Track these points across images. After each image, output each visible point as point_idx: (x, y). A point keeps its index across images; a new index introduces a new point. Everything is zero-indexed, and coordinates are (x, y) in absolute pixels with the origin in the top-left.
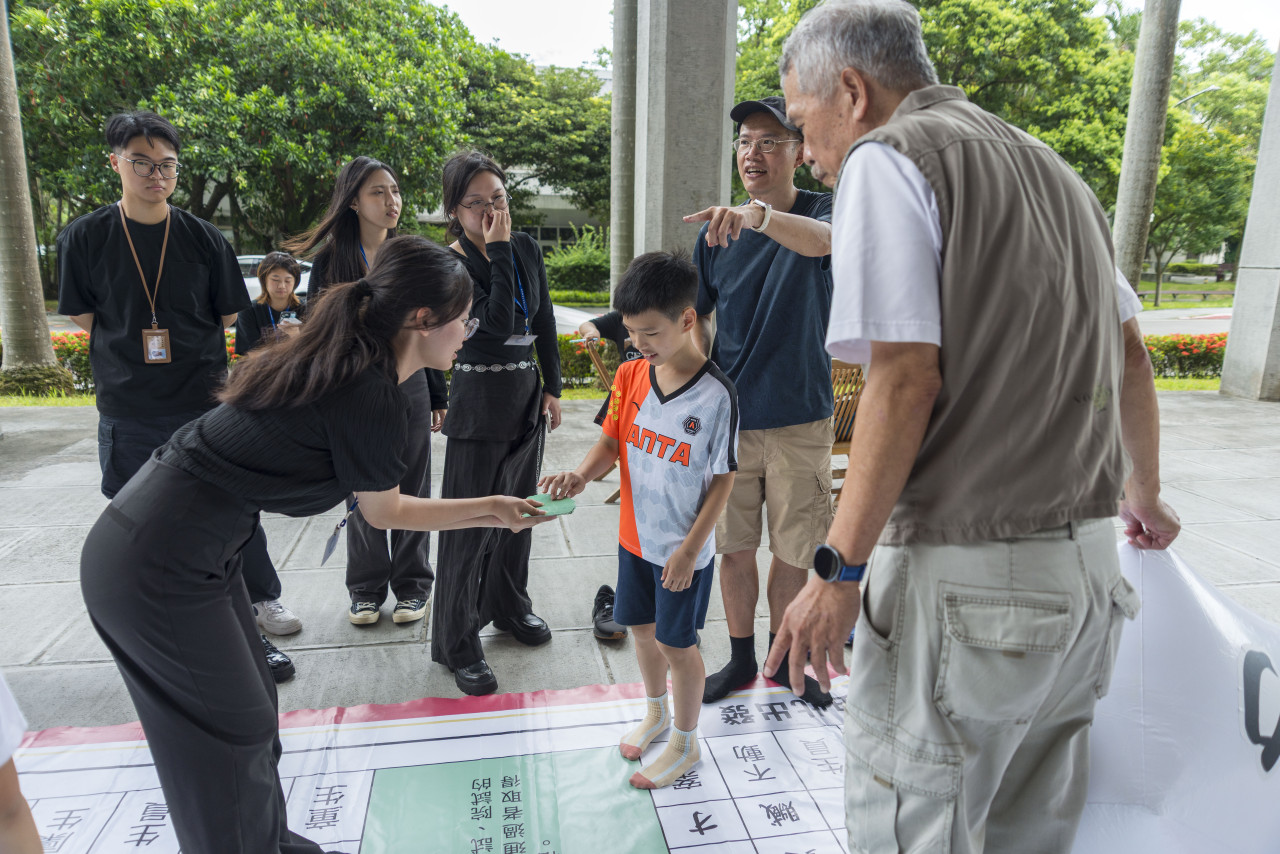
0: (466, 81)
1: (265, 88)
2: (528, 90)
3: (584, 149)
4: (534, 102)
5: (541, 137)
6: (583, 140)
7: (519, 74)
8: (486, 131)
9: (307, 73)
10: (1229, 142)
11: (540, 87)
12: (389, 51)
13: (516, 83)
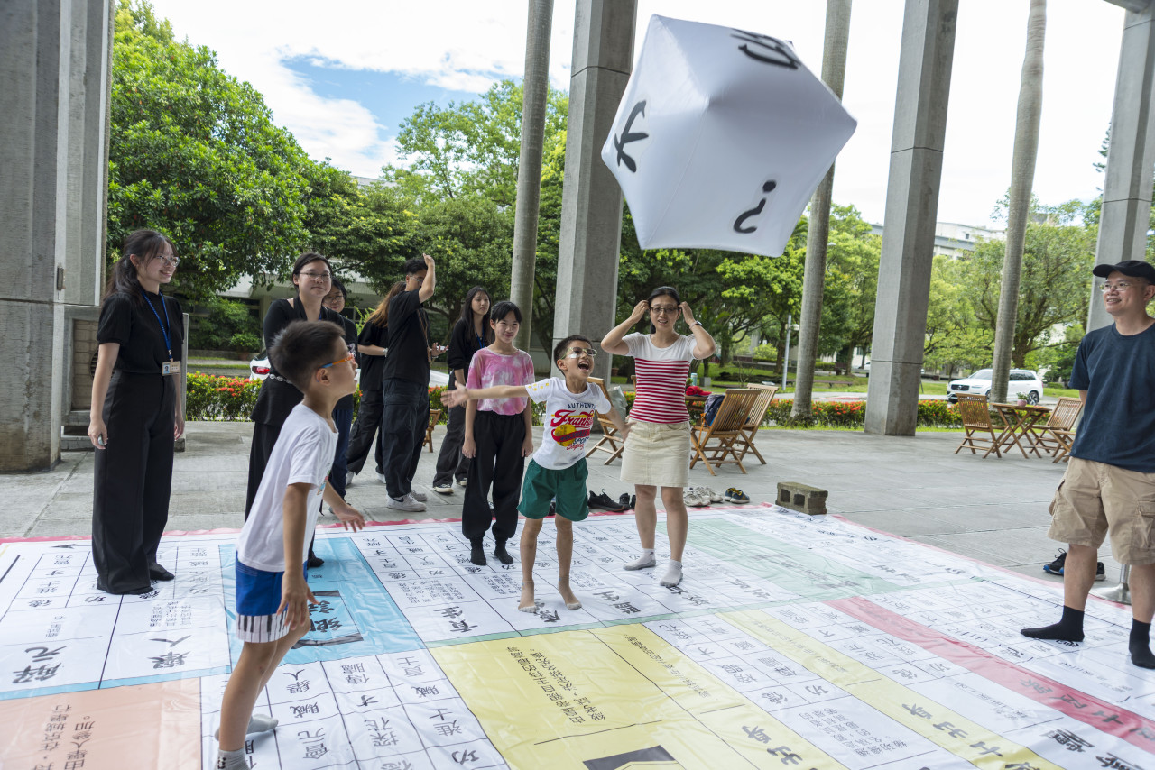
0: (309, 190)
1: (144, 181)
2: (354, 201)
3: (400, 251)
4: (362, 211)
5: (367, 238)
6: (402, 243)
7: (346, 187)
8: (323, 231)
9: (182, 173)
10: (841, 279)
11: (364, 200)
12: (249, 162)
13: (345, 194)
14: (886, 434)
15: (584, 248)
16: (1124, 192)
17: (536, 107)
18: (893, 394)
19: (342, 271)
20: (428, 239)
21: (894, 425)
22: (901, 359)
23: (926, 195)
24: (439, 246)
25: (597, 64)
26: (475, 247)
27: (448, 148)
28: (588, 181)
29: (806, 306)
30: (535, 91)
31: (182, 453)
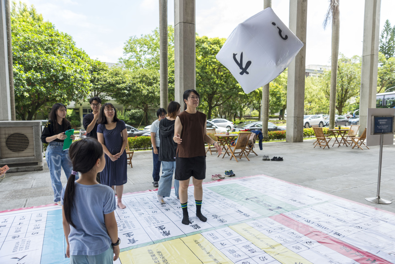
2: (107, 72)
3: (125, 88)
4: (110, 76)
5: (113, 85)
7: (105, 68)
8: (97, 84)
11: (111, 72)
14: (293, 142)
15: (183, 86)
16: (369, 52)
17: (164, 37)
18: (295, 128)
19: (105, 97)
20: (135, 84)
21: (295, 139)
22: (296, 116)
23: (301, 58)
24: (138, 86)
25: (182, 21)
26: (151, 86)
27: (141, 51)
28: (183, 63)
29: (264, 99)
30: (163, 31)
31: (42, 171)
